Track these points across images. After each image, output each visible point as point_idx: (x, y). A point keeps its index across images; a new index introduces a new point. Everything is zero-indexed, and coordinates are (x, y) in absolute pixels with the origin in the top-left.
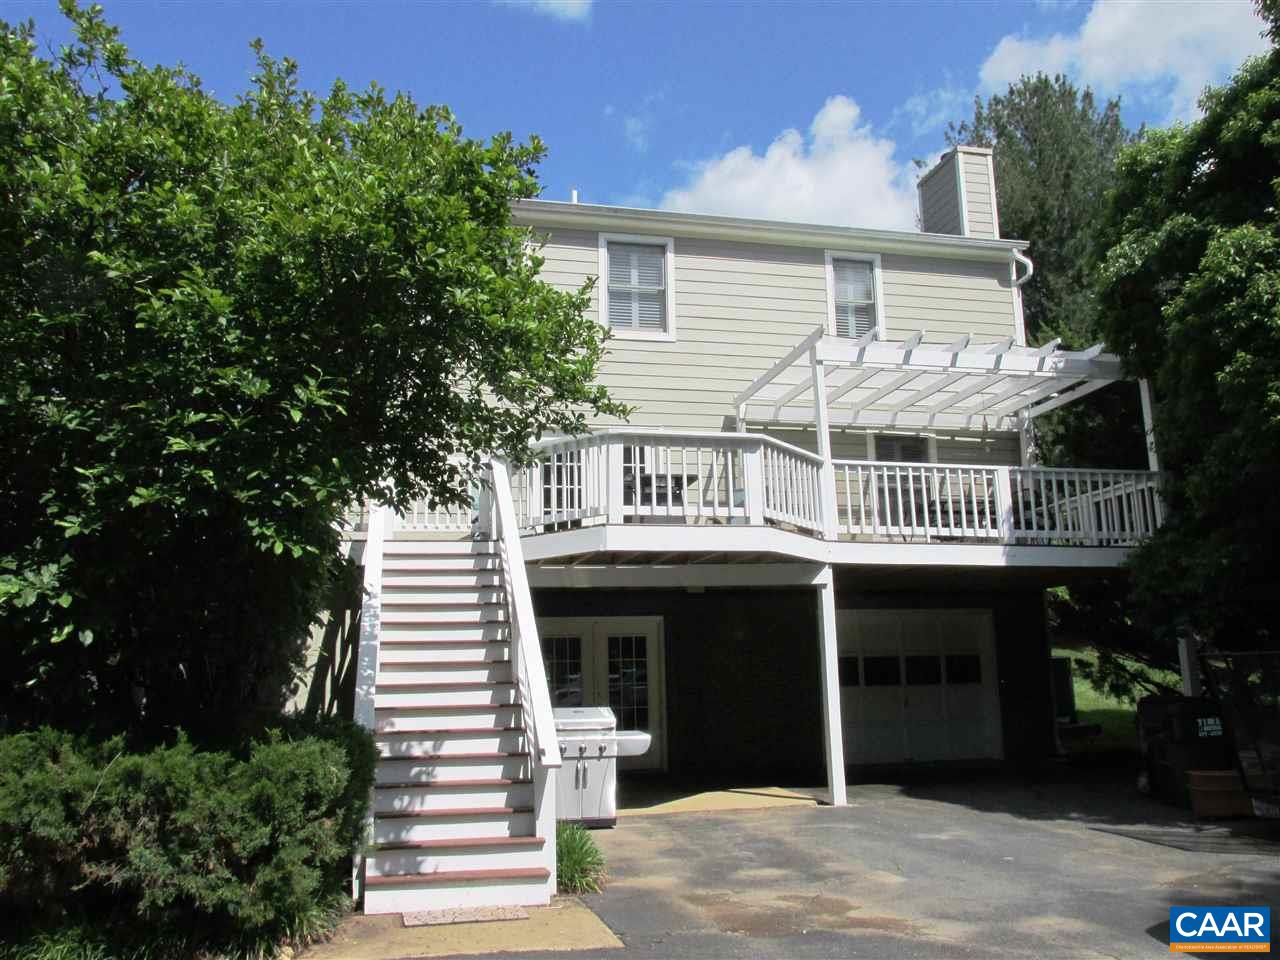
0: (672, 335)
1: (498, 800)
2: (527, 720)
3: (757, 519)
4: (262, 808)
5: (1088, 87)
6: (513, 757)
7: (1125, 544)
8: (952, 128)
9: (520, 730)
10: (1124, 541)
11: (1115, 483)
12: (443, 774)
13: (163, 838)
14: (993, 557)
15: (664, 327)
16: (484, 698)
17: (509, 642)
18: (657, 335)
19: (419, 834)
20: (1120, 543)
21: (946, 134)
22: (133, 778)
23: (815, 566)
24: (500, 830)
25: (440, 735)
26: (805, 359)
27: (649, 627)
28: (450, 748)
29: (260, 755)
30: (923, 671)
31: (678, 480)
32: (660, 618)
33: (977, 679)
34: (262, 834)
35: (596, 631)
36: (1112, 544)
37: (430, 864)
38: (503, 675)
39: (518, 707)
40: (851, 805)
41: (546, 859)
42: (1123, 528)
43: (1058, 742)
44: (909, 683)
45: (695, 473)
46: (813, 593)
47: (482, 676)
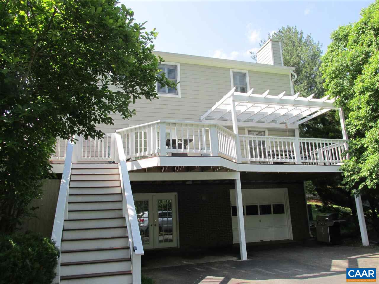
0: (179, 96)
5: (302, 30)
7: (337, 164)
8: (262, 42)
10: (336, 163)
11: (333, 144)
15: (176, 93)
20: (335, 164)
21: (260, 44)
27: (172, 197)
30: (266, 210)
31: (185, 141)
32: (176, 193)
33: (283, 212)
35: (153, 198)
36: (332, 164)
40: (249, 260)
42: (336, 159)
43: (310, 233)
44: (261, 214)
45: (192, 139)
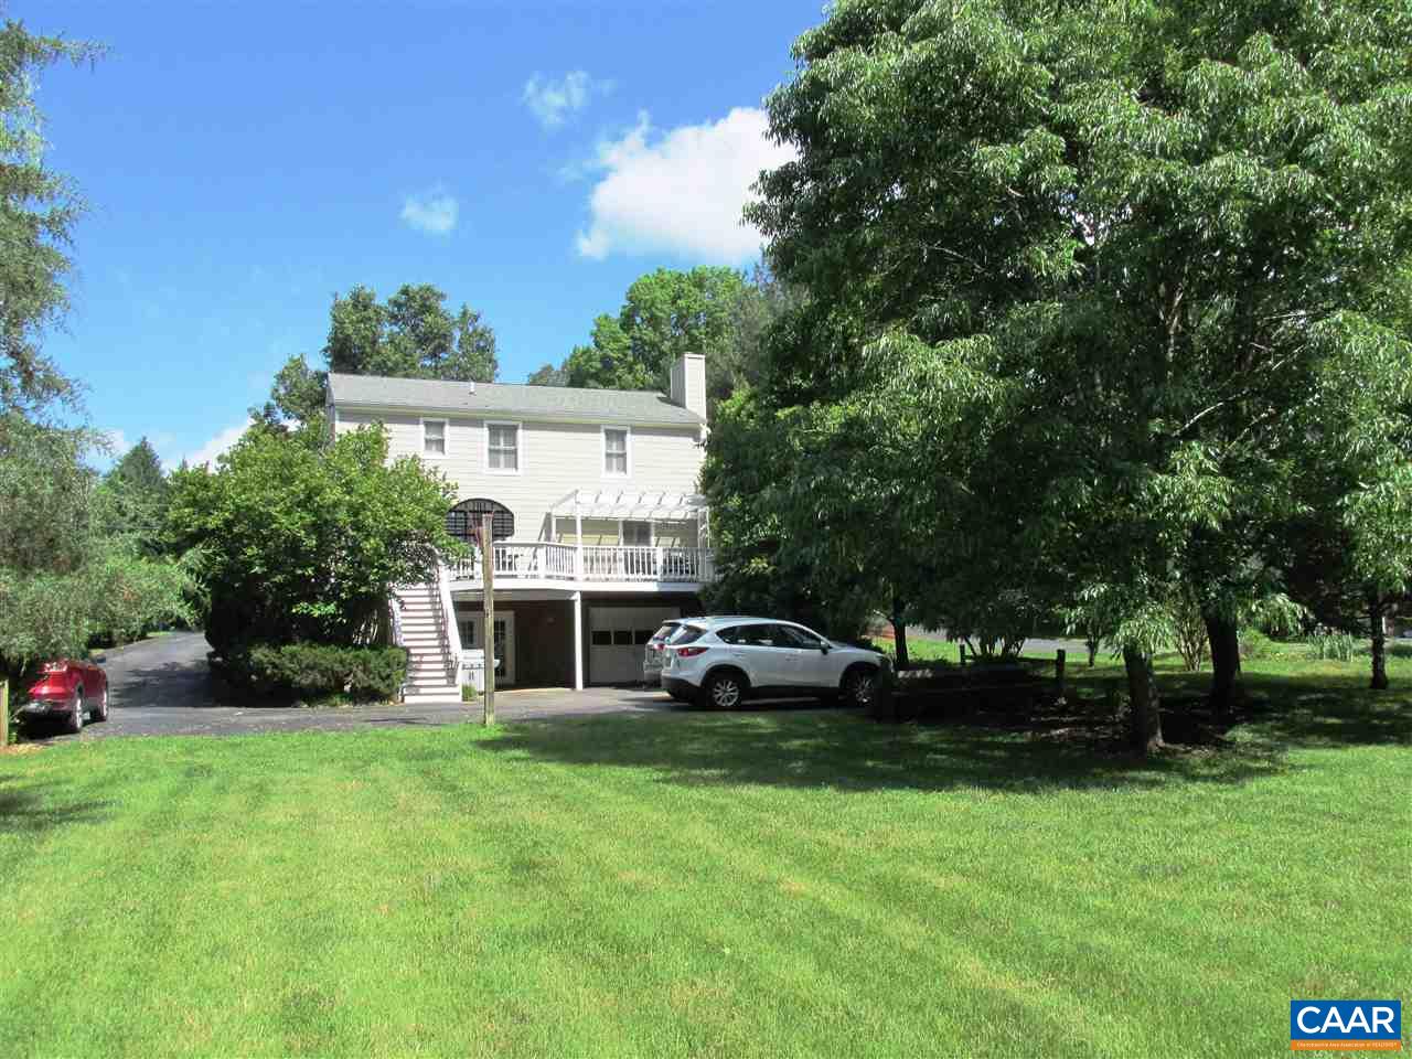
0: (519, 472)
1: (443, 674)
2: (451, 650)
3: (542, 576)
4: (388, 665)
6: (447, 662)
9: (449, 653)
12: (424, 666)
13: (364, 671)
14: (652, 587)
15: (516, 467)
16: (436, 643)
17: (444, 623)
18: (512, 471)
19: (417, 683)
22: (357, 656)
23: (573, 592)
24: (444, 682)
25: (422, 655)
26: (573, 500)
28: (425, 659)
29: (386, 652)
34: (388, 671)
37: (422, 691)
38: (443, 635)
39: (448, 646)
41: (459, 689)
46: (572, 603)
47: (435, 636)
